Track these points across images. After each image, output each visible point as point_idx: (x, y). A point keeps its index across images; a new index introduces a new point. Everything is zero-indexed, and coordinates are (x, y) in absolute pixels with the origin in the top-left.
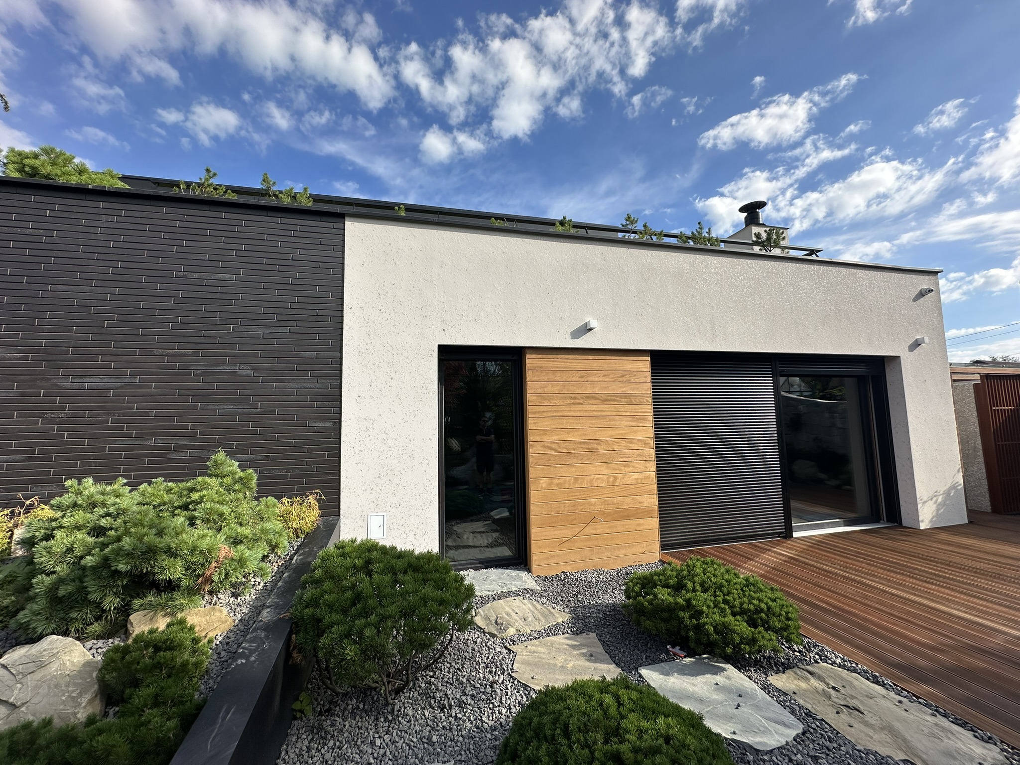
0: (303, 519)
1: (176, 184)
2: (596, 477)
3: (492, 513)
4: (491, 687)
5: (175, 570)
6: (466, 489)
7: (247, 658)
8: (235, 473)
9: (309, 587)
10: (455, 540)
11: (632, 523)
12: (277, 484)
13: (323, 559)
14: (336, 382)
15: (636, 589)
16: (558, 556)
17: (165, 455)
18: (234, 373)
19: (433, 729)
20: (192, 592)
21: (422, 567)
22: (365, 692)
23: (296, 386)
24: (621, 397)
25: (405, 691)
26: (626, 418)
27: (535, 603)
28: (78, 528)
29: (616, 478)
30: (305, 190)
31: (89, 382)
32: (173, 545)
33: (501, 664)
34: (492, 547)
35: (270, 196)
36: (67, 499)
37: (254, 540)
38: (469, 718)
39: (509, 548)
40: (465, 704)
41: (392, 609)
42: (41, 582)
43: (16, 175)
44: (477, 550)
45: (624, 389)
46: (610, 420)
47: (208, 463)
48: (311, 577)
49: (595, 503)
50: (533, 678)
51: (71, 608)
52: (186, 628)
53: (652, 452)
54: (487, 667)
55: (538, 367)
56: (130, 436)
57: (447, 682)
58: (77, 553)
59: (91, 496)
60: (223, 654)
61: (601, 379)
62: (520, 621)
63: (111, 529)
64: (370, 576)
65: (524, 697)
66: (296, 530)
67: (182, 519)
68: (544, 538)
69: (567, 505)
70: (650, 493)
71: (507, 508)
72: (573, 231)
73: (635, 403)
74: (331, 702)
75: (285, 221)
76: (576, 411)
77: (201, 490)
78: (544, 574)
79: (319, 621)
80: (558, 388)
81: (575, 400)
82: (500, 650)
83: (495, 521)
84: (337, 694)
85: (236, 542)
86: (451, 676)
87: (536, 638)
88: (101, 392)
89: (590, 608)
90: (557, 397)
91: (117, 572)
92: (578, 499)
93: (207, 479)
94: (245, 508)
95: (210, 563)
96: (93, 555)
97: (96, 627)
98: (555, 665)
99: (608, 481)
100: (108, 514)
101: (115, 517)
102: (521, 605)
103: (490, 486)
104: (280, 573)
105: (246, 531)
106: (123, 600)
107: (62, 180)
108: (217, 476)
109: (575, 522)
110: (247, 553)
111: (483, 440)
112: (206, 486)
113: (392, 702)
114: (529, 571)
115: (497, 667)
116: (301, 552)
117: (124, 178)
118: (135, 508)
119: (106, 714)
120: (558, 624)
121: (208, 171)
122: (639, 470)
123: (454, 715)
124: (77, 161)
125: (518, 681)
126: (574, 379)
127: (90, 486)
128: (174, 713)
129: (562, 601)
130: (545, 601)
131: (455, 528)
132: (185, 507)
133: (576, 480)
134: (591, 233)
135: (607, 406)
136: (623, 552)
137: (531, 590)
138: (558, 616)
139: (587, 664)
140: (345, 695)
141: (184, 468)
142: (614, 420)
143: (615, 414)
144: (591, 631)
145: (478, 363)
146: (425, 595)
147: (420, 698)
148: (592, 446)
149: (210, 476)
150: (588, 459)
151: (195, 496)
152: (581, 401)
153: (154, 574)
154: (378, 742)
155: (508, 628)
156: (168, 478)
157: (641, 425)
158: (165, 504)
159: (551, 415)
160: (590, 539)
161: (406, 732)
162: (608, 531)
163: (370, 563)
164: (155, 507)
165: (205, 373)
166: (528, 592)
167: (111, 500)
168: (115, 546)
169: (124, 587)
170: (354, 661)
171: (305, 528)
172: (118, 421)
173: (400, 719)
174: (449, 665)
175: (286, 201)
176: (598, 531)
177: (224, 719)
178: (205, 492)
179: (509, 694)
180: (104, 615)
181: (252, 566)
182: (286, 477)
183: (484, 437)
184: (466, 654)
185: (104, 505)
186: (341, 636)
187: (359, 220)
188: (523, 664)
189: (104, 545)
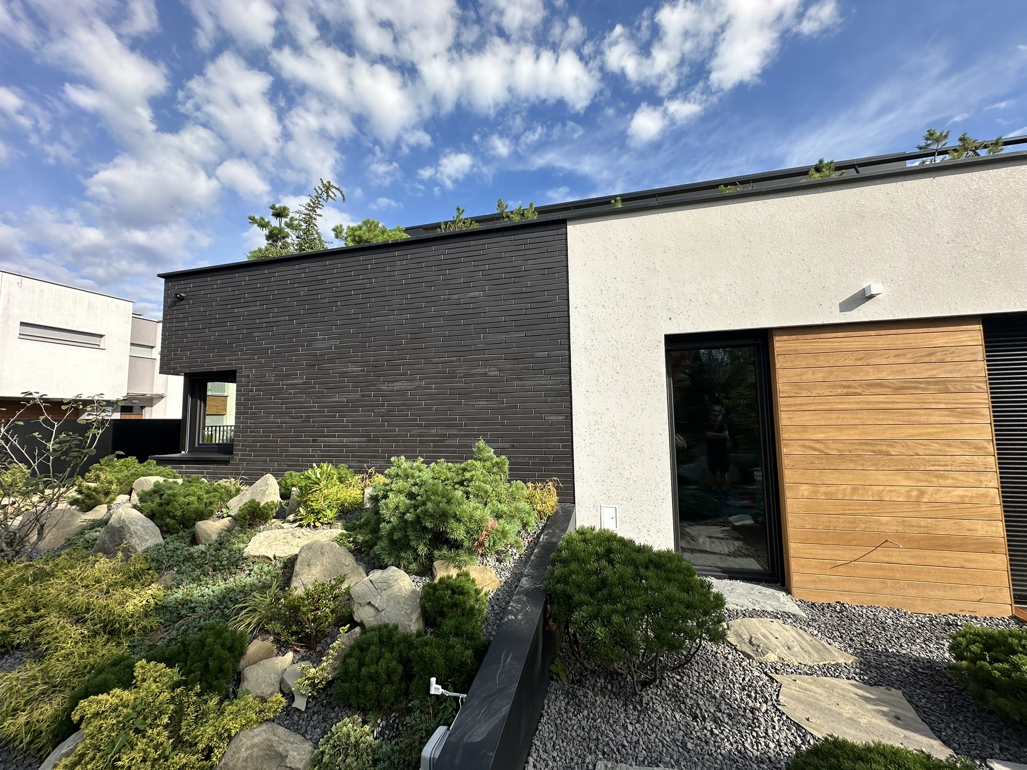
0: (545, 503)
1: (438, 226)
2: (888, 488)
3: (731, 519)
4: (752, 713)
5: (459, 533)
6: (696, 489)
7: (516, 616)
8: (492, 459)
9: (558, 565)
10: (689, 543)
11: (956, 558)
12: (521, 470)
13: (567, 542)
14: (567, 378)
15: (974, 648)
16: (830, 581)
17: (442, 441)
18: (485, 374)
19: (686, 734)
20: (471, 551)
21: (664, 565)
22: (613, 676)
23: (532, 383)
24: (928, 383)
25: (652, 686)
26: (938, 412)
27: (801, 631)
28: (400, 492)
29: (922, 493)
30: (531, 205)
31: (397, 386)
32: (458, 513)
33: (762, 691)
34: (735, 557)
35: (504, 218)
36: (392, 470)
37: (511, 516)
38: (727, 737)
39: (758, 561)
40: (721, 722)
41: (638, 602)
42: (385, 527)
43: (351, 244)
44: (717, 556)
45: (934, 372)
46: (909, 415)
47: (474, 449)
48: (558, 556)
49: (887, 523)
50: (808, 720)
51: (401, 549)
52: (470, 580)
53: (992, 461)
54: (744, 689)
55: (791, 351)
56: (421, 426)
57: (696, 691)
58: (402, 509)
59: (405, 470)
60: (496, 607)
61: (891, 361)
62: (782, 648)
63: (418, 495)
64: (613, 565)
65: (798, 738)
66: (539, 512)
67: (460, 493)
68: (808, 556)
69: (841, 521)
70: (991, 518)
71: (751, 515)
72: (835, 175)
73: (953, 390)
74: (581, 674)
75: (517, 237)
76: (851, 402)
77: (470, 471)
78: (811, 600)
79: (570, 597)
80: (822, 375)
81: (849, 389)
82: (758, 675)
83: (735, 528)
84: (586, 669)
85: (498, 516)
86: (701, 686)
87: (807, 674)
88: (402, 393)
89: (888, 656)
90: (821, 385)
91: (425, 528)
92: (858, 514)
93: (474, 462)
94: (503, 487)
95: (482, 531)
96: (410, 513)
97: (413, 566)
98: (840, 714)
99: (909, 496)
100: (415, 484)
101: (420, 487)
102: (781, 629)
103: (725, 489)
104: (531, 547)
105: (504, 508)
106: (429, 549)
107: (374, 241)
108: (480, 460)
109: (855, 543)
110: (508, 527)
111: (715, 436)
112: (474, 468)
113: (639, 693)
114: (788, 592)
115: (756, 692)
116: (546, 532)
117: (407, 230)
118: (431, 481)
119: (426, 632)
120: (837, 664)
121: (458, 209)
122: (966, 485)
123: (709, 728)
124: (380, 225)
125: (787, 717)
126: (847, 362)
127: (403, 462)
128: (469, 645)
129: (841, 637)
130: (816, 632)
131: (688, 530)
132: (461, 483)
133: (855, 490)
134: (865, 171)
135: (904, 396)
136: (940, 594)
137: (794, 615)
138: (837, 654)
139: (892, 727)
140: (593, 672)
141: (455, 452)
142: (915, 415)
143: (918, 406)
144: (893, 686)
145: (702, 351)
146: (670, 594)
147: (668, 699)
148: (879, 447)
149: (476, 459)
150: (874, 465)
151: (468, 475)
152: (859, 391)
153: (447, 533)
154: (630, 728)
155: (768, 653)
156: (448, 460)
157: (967, 421)
158: (448, 479)
159: (812, 408)
160: (881, 568)
161: (657, 728)
162: (911, 561)
163: (612, 553)
164: (442, 481)
165: (466, 375)
166: (789, 617)
167: (417, 474)
168: (423, 508)
169: (430, 540)
170: (605, 643)
171: (546, 511)
172: (414, 415)
173: (650, 712)
174: (697, 674)
175: (517, 219)
176: (894, 560)
177: (505, 661)
178: (474, 472)
179: (777, 728)
180: (419, 558)
181: (512, 538)
182: (528, 464)
183: (715, 434)
184: (717, 668)
185: (413, 477)
186: (590, 617)
187: (579, 221)
188: (791, 698)
189: (416, 507)
